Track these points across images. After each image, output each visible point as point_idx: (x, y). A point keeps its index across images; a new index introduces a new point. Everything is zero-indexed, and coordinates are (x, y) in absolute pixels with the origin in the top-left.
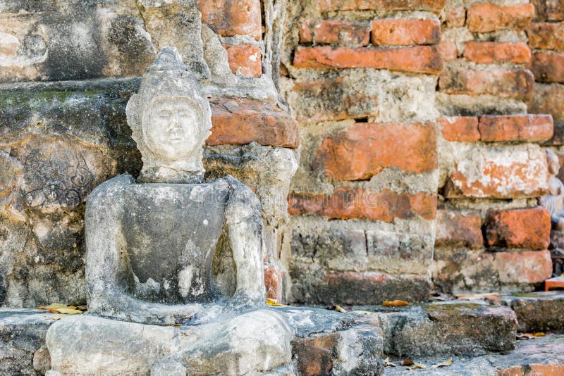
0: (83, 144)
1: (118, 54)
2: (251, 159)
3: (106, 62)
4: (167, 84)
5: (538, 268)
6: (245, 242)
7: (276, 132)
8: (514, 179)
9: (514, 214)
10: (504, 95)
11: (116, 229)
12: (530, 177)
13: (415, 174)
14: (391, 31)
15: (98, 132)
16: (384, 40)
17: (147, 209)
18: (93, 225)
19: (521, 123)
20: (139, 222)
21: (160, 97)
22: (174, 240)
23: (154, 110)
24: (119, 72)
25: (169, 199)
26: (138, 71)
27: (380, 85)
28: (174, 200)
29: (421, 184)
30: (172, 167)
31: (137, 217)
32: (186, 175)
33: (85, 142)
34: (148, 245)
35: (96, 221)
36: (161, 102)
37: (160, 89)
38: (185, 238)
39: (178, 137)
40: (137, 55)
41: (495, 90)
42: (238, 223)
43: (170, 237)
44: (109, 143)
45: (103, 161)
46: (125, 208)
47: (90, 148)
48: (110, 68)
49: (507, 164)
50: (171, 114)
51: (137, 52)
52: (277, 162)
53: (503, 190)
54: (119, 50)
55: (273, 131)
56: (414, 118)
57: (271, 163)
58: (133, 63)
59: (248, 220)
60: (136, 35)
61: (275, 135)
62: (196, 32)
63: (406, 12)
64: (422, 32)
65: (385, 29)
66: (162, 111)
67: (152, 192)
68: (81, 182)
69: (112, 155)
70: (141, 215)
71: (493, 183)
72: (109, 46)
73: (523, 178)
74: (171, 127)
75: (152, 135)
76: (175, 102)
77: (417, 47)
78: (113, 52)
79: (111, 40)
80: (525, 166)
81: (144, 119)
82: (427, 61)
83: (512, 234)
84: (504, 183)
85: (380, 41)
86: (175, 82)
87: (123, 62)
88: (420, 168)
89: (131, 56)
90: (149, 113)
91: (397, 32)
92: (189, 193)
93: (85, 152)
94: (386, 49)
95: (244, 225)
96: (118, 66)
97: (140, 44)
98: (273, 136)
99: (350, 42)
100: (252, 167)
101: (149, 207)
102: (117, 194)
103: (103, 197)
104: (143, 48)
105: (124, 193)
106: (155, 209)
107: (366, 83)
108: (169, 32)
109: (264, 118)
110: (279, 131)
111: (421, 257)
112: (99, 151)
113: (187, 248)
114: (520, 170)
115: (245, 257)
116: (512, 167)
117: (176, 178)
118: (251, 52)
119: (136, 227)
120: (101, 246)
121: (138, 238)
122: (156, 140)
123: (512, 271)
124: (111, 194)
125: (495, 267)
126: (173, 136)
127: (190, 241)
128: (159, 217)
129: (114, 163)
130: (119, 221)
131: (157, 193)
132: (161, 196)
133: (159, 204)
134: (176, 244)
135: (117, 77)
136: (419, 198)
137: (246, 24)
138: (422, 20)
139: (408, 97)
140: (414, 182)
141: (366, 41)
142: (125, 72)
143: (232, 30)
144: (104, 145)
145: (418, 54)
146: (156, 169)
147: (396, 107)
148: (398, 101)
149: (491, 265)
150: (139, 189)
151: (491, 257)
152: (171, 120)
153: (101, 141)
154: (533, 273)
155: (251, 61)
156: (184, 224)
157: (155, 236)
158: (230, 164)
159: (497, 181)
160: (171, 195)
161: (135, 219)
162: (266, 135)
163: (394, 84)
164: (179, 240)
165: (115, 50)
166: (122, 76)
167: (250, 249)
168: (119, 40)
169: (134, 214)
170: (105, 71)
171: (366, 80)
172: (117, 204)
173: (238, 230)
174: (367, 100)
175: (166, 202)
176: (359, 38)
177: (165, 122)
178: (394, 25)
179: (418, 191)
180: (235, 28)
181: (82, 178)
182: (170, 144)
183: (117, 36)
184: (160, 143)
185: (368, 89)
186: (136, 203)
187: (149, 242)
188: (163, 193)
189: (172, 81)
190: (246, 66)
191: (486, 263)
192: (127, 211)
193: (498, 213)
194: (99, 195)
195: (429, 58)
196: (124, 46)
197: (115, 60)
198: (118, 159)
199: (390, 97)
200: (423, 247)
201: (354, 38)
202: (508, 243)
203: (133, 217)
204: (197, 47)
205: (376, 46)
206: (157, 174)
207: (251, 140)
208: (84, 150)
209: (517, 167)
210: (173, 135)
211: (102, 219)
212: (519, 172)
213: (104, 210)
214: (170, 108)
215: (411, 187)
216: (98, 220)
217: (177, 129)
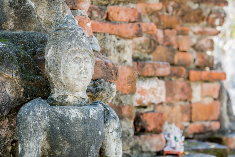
0: (5, 76)
1: (14, 15)
2: (103, 90)
3: (6, 20)
4: (77, 40)
5: (159, 144)
6: (116, 145)
7: (113, 73)
8: (151, 96)
9: (149, 115)
10: (144, 51)
11: (43, 137)
12: (158, 95)
13: (126, 94)
14: (118, 13)
15: (15, 69)
16: (114, 18)
17: (67, 124)
18: (29, 135)
19: (156, 66)
20: (62, 134)
21: (74, 49)
22: (84, 145)
23: (70, 57)
24: (12, 27)
25: (79, 117)
26: (24, 27)
27: (112, 43)
28: (82, 118)
29: (128, 100)
30: (75, 95)
31: (60, 130)
32: (82, 101)
33: (6, 75)
34: (68, 149)
35: (31, 132)
36: (75, 52)
37: (74, 42)
38: (90, 144)
39: (85, 76)
40: (26, 17)
41: (140, 47)
42: (111, 133)
43: (81, 144)
44: (21, 76)
45: (16, 88)
46: (50, 124)
47: (8, 79)
48: (7, 24)
49: (148, 88)
50: (80, 60)
51: (26, 15)
52: (113, 92)
53: (145, 102)
54: (15, 13)
55: (111, 73)
56: (126, 63)
57: (110, 92)
58: (22, 22)
59: (117, 130)
60: (26, 4)
61: (112, 75)
62: (59, 5)
63: (125, 3)
64: (133, 15)
65: (115, 12)
66: (75, 58)
67: (67, 113)
68: (3, 102)
69: (21, 84)
70: (63, 128)
71: (141, 98)
72: (9, 9)
73: (155, 96)
74: (82, 69)
75: (68, 74)
76: (83, 52)
77: (130, 24)
78: (11, 13)
79: (10, 6)
80: (156, 89)
81: (62, 62)
82: (136, 32)
83: (148, 125)
84: (146, 98)
85: (112, 18)
86: (82, 39)
87: (16, 21)
88: (129, 92)
89: (22, 17)
90: (66, 59)
91: (120, 14)
92: (89, 113)
93: (5, 81)
94: (115, 23)
95: (115, 134)
96: (13, 23)
97: (28, 10)
98: (111, 75)
99: (97, 17)
100: (103, 94)
101: (68, 123)
102: (43, 113)
103: (34, 115)
104: (30, 12)
105: (49, 113)
106: (72, 124)
107: (105, 42)
108: (43, 4)
109: (106, 64)
110: (114, 72)
111: (127, 141)
112: (13, 81)
113: (91, 150)
114: (153, 91)
115: (116, 154)
116: (150, 90)
117: (77, 103)
118: (88, 21)
119: (60, 137)
120: (35, 149)
121: (61, 144)
122: (71, 78)
123: (148, 145)
124: (39, 113)
125: (140, 143)
126: (83, 76)
127: (93, 146)
128: (75, 130)
129: (22, 90)
130: (46, 133)
131: (70, 114)
132: (73, 116)
133: (73, 121)
134: (85, 148)
135: (11, 30)
136: (127, 108)
137: (84, 3)
138: (133, 8)
139: (124, 51)
140: (125, 99)
141: (105, 17)
142: (16, 27)
143: (76, 6)
144: (19, 77)
145: (131, 27)
146: (65, 97)
147: (117, 56)
148: (118, 53)
149: (138, 142)
150: (59, 110)
151: (138, 138)
152: (81, 65)
153: (17, 74)
154: (157, 146)
155: (88, 27)
156: (90, 135)
157: (72, 143)
158: (90, 92)
159: (143, 97)
160: (79, 114)
161: (59, 131)
162: (107, 75)
163: (118, 43)
164: (87, 145)
165: (12, 13)
166: (14, 30)
167: (119, 149)
168: (15, 6)
169: (58, 128)
170: (4, 25)
171: (105, 40)
172: (44, 121)
173: (111, 137)
174: (106, 51)
175: (77, 119)
176: (102, 15)
177: (77, 66)
178: (119, 10)
179: (127, 104)
180: (78, 5)
181: (3, 99)
182: (80, 80)
183: (14, 3)
184: (73, 79)
185: (106, 45)
186: (58, 120)
187: (68, 147)
188: (74, 113)
189: (80, 38)
190: (85, 29)
191: (136, 141)
192: (52, 126)
193: (142, 114)
194: (31, 114)
195: (137, 30)
196: (18, 10)
197: (11, 19)
198: (24, 88)
199: (116, 50)
200: (128, 136)
201: (99, 15)
202: (146, 130)
203: (58, 130)
204: (59, 15)
205: (110, 21)
206: (66, 100)
207: (100, 77)
208: (5, 80)
209: (152, 90)
210: (82, 74)
211: (35, 131)
212: (153, 93)
213: (36, 125)
214: (81, 56)
215: (124, 102)
216: (33, 132)
217: (85, 70)
